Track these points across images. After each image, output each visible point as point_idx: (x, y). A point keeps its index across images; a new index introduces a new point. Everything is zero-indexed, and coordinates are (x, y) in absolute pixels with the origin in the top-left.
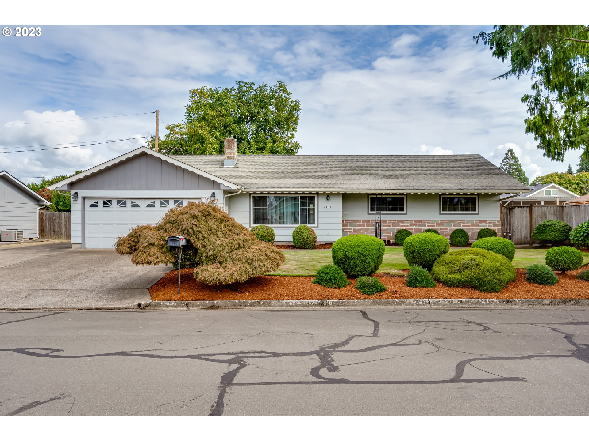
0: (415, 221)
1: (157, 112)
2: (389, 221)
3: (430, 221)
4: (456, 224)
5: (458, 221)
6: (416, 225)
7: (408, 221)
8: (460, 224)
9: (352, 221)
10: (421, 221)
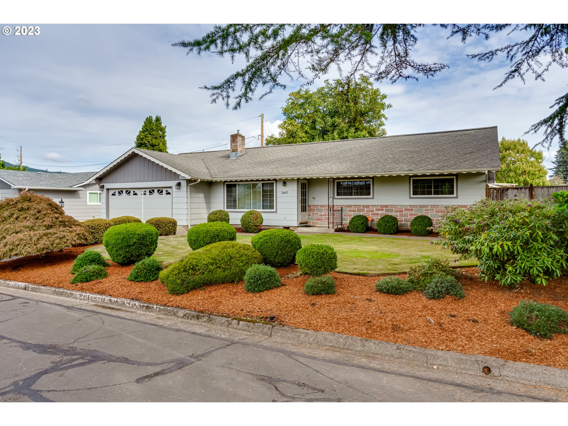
0: (381, 206)
1: (262, 116)
2: (354, 206)
3: (398, 206)
4: (428, 210)
5: (430, 206)
6: (383, 210)
7: (373, 206)
8: (433, 210)
9: (318, 206)
10: (387, 206)
